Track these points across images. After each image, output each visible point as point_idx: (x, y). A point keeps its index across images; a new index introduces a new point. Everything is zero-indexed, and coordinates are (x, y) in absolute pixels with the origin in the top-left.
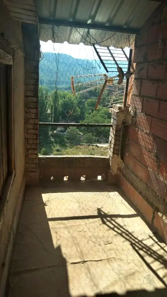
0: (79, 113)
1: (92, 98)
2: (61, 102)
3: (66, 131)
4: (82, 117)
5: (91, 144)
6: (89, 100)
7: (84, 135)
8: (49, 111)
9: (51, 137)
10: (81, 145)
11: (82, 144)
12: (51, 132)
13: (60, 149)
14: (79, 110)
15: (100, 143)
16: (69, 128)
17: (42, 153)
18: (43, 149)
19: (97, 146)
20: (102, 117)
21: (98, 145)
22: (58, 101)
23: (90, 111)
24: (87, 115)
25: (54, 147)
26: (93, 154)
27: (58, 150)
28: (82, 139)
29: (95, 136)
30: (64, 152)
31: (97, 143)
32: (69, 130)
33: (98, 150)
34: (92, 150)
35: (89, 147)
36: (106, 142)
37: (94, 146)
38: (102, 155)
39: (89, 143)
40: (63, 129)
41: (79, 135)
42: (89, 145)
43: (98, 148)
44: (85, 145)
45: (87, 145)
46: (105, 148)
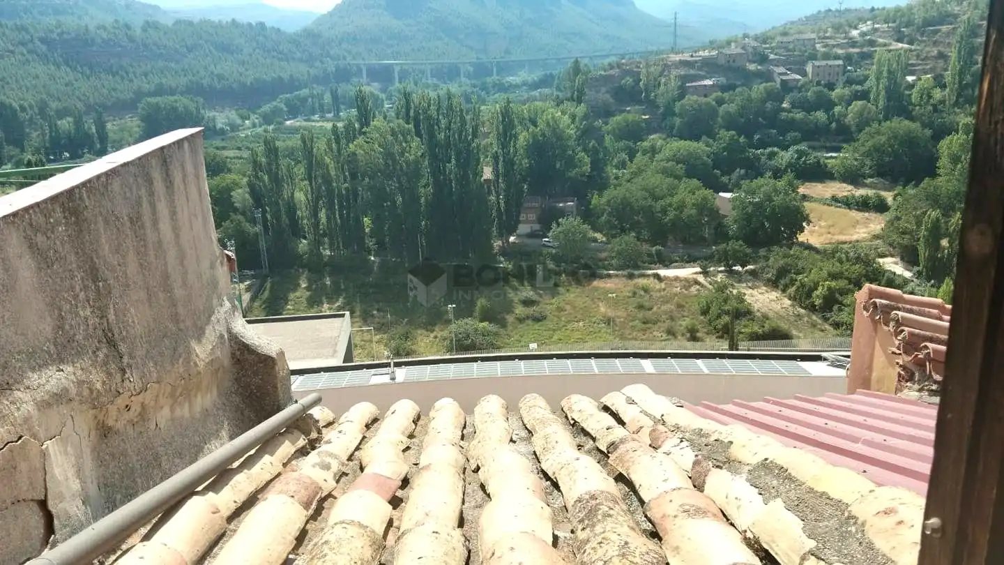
0: (587, 169)
1: (625, 110)
2: (523, 138)
3: (550, 234)
4: (597, 181)
5: (636, 272)
6: (618, 118)
7: (608, 242)
8: (488, 173)
9: (502, 259)
10: (601, 277)
11: (606, 272)
12: (500, 243)
13: (535, 297)
14: (587, 159)
15: (667, 263)
16: (558, 225)
17: (476, 314)
18: (481, 303)
19: (657, 277)
20: (665, 172)
22: (516, 137)
23: (624, 156)
24: (611, 171)
25: (515, 291)
26: (647, 304)
27: (527, 303)
29: (646, 241)
30: (549, 307)
31: (658, 265)
32: (559, 229)
33: (664, 290)
34: (642, 293)
35: (630, 281)
36: (690, 260)
37: (648, 276)
38: (680, 306)
39: (628, 267)
40: (537, 227)
41: (593, 244)
42: (631, 276)
43: (663, 285)
44: (617, 276)
45: (624, 276)
46: (689, 283)
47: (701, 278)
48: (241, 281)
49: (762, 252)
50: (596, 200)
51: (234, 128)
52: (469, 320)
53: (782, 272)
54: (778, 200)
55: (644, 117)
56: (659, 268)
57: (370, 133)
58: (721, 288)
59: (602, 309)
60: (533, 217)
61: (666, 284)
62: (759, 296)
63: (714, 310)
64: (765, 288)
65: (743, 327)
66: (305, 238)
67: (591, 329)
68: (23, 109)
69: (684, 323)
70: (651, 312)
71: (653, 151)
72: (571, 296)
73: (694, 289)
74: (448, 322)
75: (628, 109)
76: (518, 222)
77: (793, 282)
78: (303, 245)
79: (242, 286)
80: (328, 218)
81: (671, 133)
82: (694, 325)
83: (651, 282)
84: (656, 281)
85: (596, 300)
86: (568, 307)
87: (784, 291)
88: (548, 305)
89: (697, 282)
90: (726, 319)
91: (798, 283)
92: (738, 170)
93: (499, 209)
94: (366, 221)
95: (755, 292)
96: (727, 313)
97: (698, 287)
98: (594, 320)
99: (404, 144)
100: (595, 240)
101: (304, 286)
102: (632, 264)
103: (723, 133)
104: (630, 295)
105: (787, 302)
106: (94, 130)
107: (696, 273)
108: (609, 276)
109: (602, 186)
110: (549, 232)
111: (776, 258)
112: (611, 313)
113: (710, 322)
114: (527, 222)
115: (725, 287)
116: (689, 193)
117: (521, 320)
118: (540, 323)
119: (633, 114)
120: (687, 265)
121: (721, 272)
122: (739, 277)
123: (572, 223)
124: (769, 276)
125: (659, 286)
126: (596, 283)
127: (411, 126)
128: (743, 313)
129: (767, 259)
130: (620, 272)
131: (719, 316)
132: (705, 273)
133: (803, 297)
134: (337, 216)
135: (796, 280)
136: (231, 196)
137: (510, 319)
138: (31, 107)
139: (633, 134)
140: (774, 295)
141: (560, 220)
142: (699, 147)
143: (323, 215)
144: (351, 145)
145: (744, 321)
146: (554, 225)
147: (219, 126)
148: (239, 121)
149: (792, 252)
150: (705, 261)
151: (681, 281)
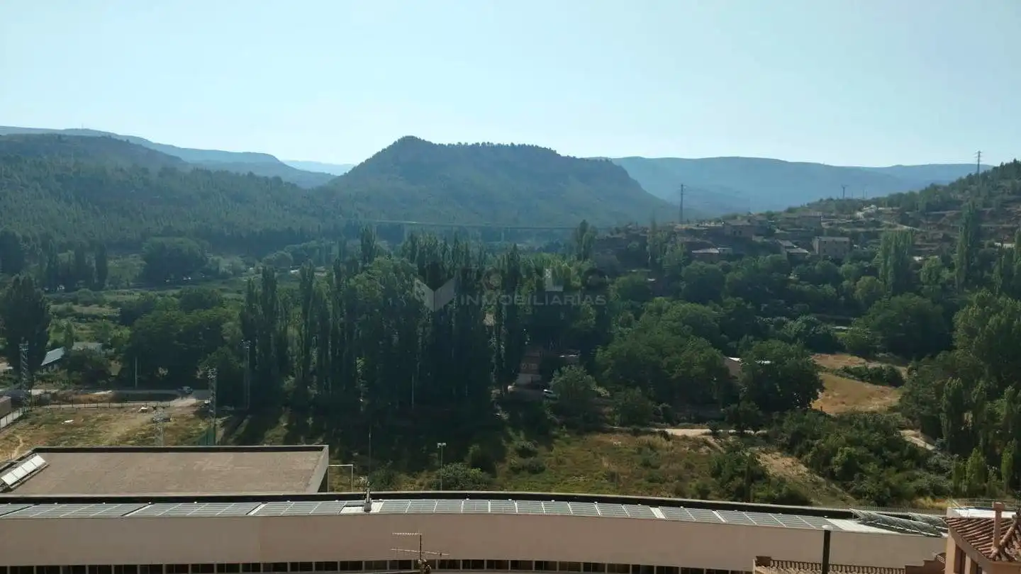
0: (592, 321)
1: (631, 272)
2: (527, 286)
3: (552, 383)
4: (600, 336)
5: (642, 429)
6: (622, 279)
7: (613, 396)
8: (490, 320)
9: (499, 408)
10: (605, 431)
11: (609, 427)
12: (498, 391)
13: (532, 448)
14: (593, 312)
15: (674, 426)
16: (561, 373)
17: (468, 460)
18: (474, 449)
19: (665, 435)
20: (673, 330)
21: (670, 431)
22: (521, 285)
23: (630, 314)
24: (616, 329)
25: (510, 440)
26: (653, 463)
27: (524, 453)
28: (606, 410)
29: (652, 399)
30: (546, 459)
31: (665, 424)
32: (561, 379)
33: (672, 448)
34: (649, 450)
35: (634, 438)
36: (697, 421)
37: (654, 433)
38: (689, 467)
39: (633, 423)
40: (538, 377)
41: (596, 398)
42: (636, 433)
43: (670, 444)
44: (621, 432)
45: (629, 432)
46: (697, 443)
47: (711, 440)
48: (218, 416)
49: (776, 416)
50: (600, 355)
51: (237, 272)
52: (459, 466)
53: (798, 437)
54: (789, 362)
55: (650, 280)
56: (667, 427)
57: (371, 268)
58: (733, 449)
59: (606, 465)
60: (534, 366)
61: (673, 443)
62: (774, 461)
63: (726, 472)
64: (779, 453)
65: (758, 489)
66: (293, 376)
67: (593, 485)
68: (26, 239)
69: (694, 485)
70: (657, 471)
71: (660, 311)
72: (572, 449)
73: (703, 450)
74: (433, 469)
75: (634, 271)
76: (518, 370)
77: (809, 447)
78: (290, 382)
79: (219, 421)
80: (320, 357)
81: (676, 295)
82: (705, 486)
83: (659, 440)
84: (663, 439)
85: (598, 455)
86: (568, 460)
87: (799, 457)
88: (545, 456)
89: (706, 443)
90: (739, 481)
91: (814, 449)
92: (746, 336)
93: (499, 356)
94: (360, 362)
95: (769, 457)
96: (742, 474)
97: (708, 448)
98: (595, 475)
99: (406, 281)
100: (599, 395)
101: (285, 424)
102: (636, 420)
103: (729, 299)
104: (635, 451)
105: (803, 469)
106: (94, 265)
107: (706, 434)
108: (613, 431)
109: (606, 343)
110: (550, 381)
111: (790, 424)
112: (614, 468)
113: (722, 485)
114: (527, 372)
115: (737, 449)
116: (698, 352)
117: (516, 470)
118: (538, 475)
119: (639, 275)
120: (696, 425)
121: (731, 434)
122: (752, 441)
123: (572, 371)
124: (784, 440)
125: (665, 444)
126: (599, 437)
127: (415, 266)
128: (759, 476)
129: (780, 422)
130: (626, 428)
131: (732, 478)
132: (715, 434)
133: (820, 464)
134: (330, 353)
135: (813, 446)
136: (222, 329)
137: (502, 468)
138: (35, 239)
139: (640, 294)
140: (789, 461)
141: (563, 369)
142: (708, 311)
143: (314, 353)
144: (351, 280)
145: (759, 485)
146: (556, 373)
147: (222, 269)
148: (243, 267)
149: (807, 417)
150: (716, 424)
151: (690, 441)
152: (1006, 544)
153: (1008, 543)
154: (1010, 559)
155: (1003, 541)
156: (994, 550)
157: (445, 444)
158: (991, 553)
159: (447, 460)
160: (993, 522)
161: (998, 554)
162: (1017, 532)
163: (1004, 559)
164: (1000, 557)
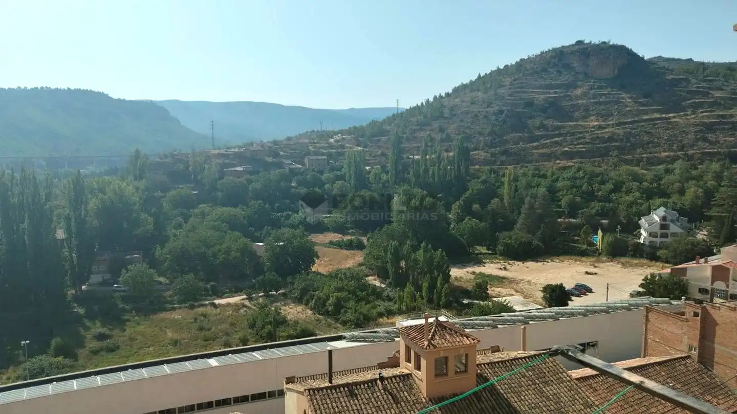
0: (150, 227)
1: (179, 187)
2: (93, 204)
3: (120, 279)
4: (159, 237)
5: (196, 304)
6: (173, 193)
7: (171, 282)
9: (75, 305)
10: (166, 310)
11: (170, 306)
12: (73, 292)
13: (108, 332)
14: (150, 220)
15: (221, 297)
16: (128, 270)
17: (51, 351)
18: (55, 341)
19: (214, 305)
20: (215, 228)
21: (217, 302)
22: (87, 203)
23: (180, 219)
24: (170, 231)
25: (87, 329)
26: (207, 327)
27: (101, 337)
28: (168, 293)
29: (202, 280)
30: (121, 339)
31: (213, 297)
32: (128, 274)
33: (220, 314)
34: (202, 318)
35: (190, 311)
36: (237, 291)
37: (206, 305)
38: (232, 324)
39: (189, 300)
40: (108, 276)
41: (158, 286)
42: (192, 307)
43: (218, 310)
44: (180, 308)
45: (186, 308)
46: (237, 307)
47: (247, 303)
49: (289, 279)
50: (158, 252)
52: (43, 357)
53: (304, 291)
54: (296, 242)
55: (194, 192)
56: (214, 299)
58: (263, 307)
59: (170, 335)
60: (104, 268)
61: (220, 309)
62: (290, 310)
63: (259, 323)
64: (293, 304)
65: (281, 331)
67: (161, 352)
69: (237, 337)
70: (210, 332)
71: (203, 215)
72: (141, 328)
73: (242, 311)
74: (20, 363)
75: (181, 186)
76: (90, 273)
77: (312, 297)
81: (215, 202)
82: (245, 336)
83: (209, 310)
84: (213, 308)
85: (164, 329)
86: (139, 337)
87: (307, 304)
88: (119, 336)
89: (244, 306)
90: (268, 328)
91: (315, 297)
92: (266, 227)
93: (72, 263)
95: (287, 308)
96: (270, 323)
97: (245, 309)
98: (162, 344)
100: (160, 283)
102: (191, 298)
103: (253, 202)
104: (192, 321)
105: (310, 312)
107: (243, 299)
108: (174, 309)
109: (163, 243)
110: (119, 277)
111: (299, 283)
112: (176, 336)
113: (257, 333)
114: (98, 273)
115: (266, 306)
116: (234, 242)
117: (95, 352)
118: (115, 352)
119: (185, 190)
120: (236, 294)
121: (261, 297)
122: (275, 299)
123: (137, 267)
124: (296, 295)
125: (214, 311)
126: (162, 315)
128: (281, 322)
129: (293, 283)
130: (183, 305)
131: (263, 327)
132: (250, 299)
133: (320, 307)
135: (314, 296)
137: (82, 353)
139: (187, 204)
140: (300, 308)
141: (129, 267)
142: (237, 212)
145: (282, 328)
146: (124, 271)
149: (309, 277)
150: (250, 291)
151: (233, 306)
152: (432, 338)
153: (433, 338)
154: (435, 347)
155: (430, 336)
156: (426, 343)
157: (28, 342)
158: (424, 345)
159: (31, 356)
160: (424, 326)
161: (428, 346)
162: (437, 330)
163: (432, 347)
164: (429, 346)
